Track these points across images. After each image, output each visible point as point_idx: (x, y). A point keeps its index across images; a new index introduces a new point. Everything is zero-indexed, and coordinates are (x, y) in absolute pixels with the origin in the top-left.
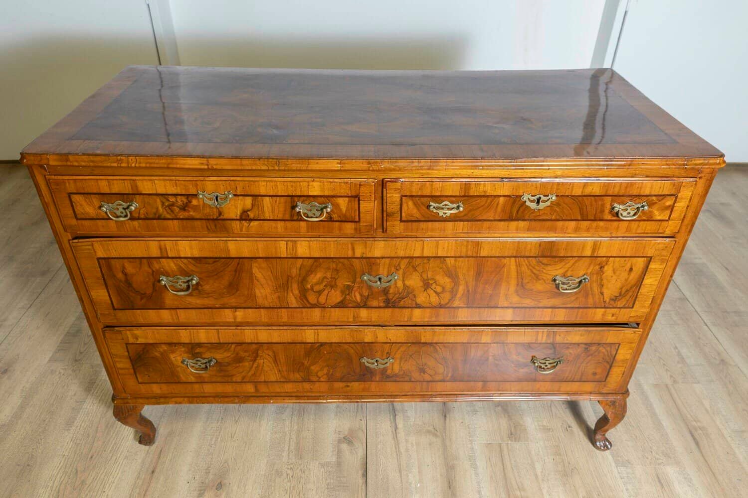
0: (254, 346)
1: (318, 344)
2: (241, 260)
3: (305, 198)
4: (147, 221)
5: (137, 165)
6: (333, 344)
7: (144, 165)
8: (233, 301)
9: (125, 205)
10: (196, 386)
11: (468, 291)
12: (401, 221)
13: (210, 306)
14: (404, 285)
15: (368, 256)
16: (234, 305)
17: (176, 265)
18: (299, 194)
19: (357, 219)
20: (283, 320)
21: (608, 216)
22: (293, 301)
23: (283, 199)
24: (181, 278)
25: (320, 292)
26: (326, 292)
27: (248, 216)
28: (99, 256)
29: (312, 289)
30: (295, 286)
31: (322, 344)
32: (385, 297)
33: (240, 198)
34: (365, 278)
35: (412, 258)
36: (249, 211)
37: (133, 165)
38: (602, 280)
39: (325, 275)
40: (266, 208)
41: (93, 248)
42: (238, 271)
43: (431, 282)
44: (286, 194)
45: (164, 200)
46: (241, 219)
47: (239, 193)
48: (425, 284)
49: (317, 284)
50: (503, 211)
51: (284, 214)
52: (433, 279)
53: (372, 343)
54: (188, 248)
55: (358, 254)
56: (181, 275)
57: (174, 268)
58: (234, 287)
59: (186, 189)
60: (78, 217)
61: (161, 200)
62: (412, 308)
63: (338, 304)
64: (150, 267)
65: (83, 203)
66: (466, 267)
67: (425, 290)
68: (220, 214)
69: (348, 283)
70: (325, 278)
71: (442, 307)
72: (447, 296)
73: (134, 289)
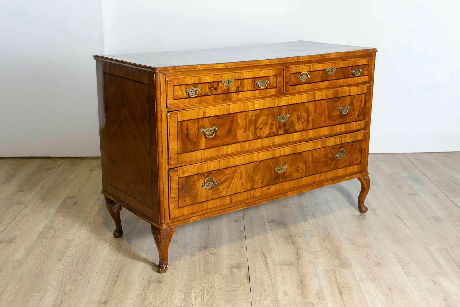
0: (233, 168)
1: (258, 162)
2: (234, 114)
3: (259, 78)
4: (201, 97)
5: (202, 69)
6: (265, 161)
7: (203, 69)
8: (227, 140)
9: (195, 89)
10: (205, 204)
11: (312, 120)
12: (291, 86)
13: (218, 145)
14: (291, 119)
15: (279, 105)
16: (228, 142)
17: (209, 121)
18: (257, 76)
19: (276, 87)
20: (246, 149)
21: (351, 76)
22: (251, 137)
23: (251, 79)
24: (210, 128)
25: (261, 129)
26: (264, 128)
27: (239, 90)
28: (178, 121)
29: (259, 127)
30: (253, 126)
31: (260, 161)
32: (284, 128)
33: (237, 80)
34: (278, 117)
35: (294, 104)
36: (239, 87)
37: (200, 69)
38: (353, 107)
39: (264, 118)
40: (245, 85)
41: (177, 116)
42: (232, 121)
43: (300, 117)
44: (253, 77)
45: (209, 85)
46: (236, 92)
47: (236, 79)
48: (298, 118)
49: (261, 124)
50: (321, 77)
51: (251, 87)
52: (301, 115)
53: (279, 157)
54: (215, 110)
55: (276, 105)
56: (210, 127)
57: (208, 123)
58: (229, 131)
59: (218, 78)
60: (175, 99)
61: (208, 85)
62: (294, 132)
63: (268, 135)
64: (198, 124)
65: (179, 90)
66: (311, 107)
67: (298, 121)
68: (229, 90)
69: (272, 122)
70: (264, 120)
71: (304, 130)
72: (305, 123)
73: (189, 139)
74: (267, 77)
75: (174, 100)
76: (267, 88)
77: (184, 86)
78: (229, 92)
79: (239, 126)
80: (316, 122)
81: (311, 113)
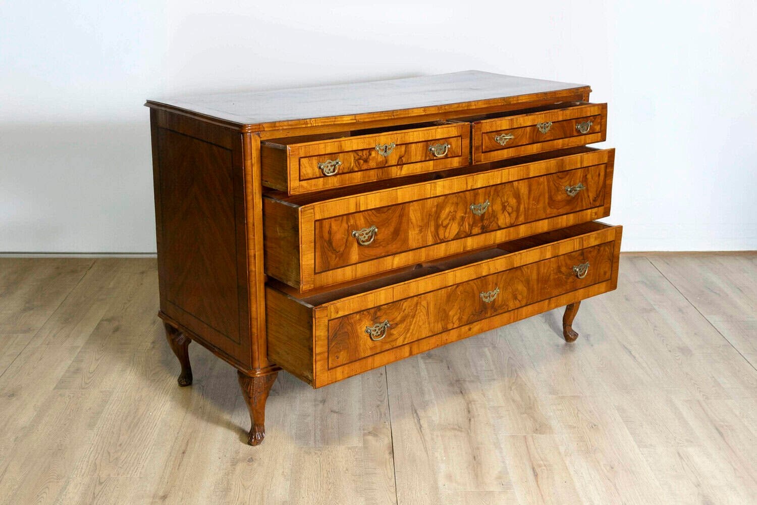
1: (454, 287)
2: (403, 205)
3: (433, 142)
6: (464, 284)
8: (393, 247)
9: (334, 163)
11: (525, 208)
12: (483, 153)
14: (492, 209)
15: (475, 188)
16: (393, 251)
17: (364, 217)
18: (430, 139)
19: (460, 154)
21: (575, 134)
22: (430, 240)
23: (421, 144)
24: (366, 229)
25: (446, 227)
26: (450, 225)
27: (402, 160)
28: (316, 219)
29: (442, 224)
30: (432, 223)
31: (457, 286)
32: (482, 224)
33: (399, 146)
34: (472, 207)
35: (497, 185)
36: (403, 156)
38: (587, 186)
39: (450, 210)
40: (412, 153)
41: (314, 212)
42: (401, 216)
43: (506, 204)
44: (424, 140)
45: (356, 155)
46: (398, 165)
47: (398, 143)
48: (503, 207)
49: (445, 219)
50: (530, 137)
51: (422, 156)
52: (507, 202)
53: (487, 275)
54: (372, 200)
55: (469, 188)
56: (365, 227)
57: (362, 221)
58: (396, 233)
59: (369, 144)
60: (301, 178)
61: (354, 156)
62: (496, 230)
63: (456, 236)
64: (347, 223)
65: (307, 165)
66: (523, 188)
67: (503, 212)
68: (386, 162)
69: (463, 215)
70: (450, 212)
71: (512, 226)
72: (514, 215)
73: (333, 247)
74: (446, 139)
75: (300, 181)
76: (446, 157)
77: (316, 157)
78: (386, 165)
79: (412, 223)
80: (530, 211)
81: (523, 197)
